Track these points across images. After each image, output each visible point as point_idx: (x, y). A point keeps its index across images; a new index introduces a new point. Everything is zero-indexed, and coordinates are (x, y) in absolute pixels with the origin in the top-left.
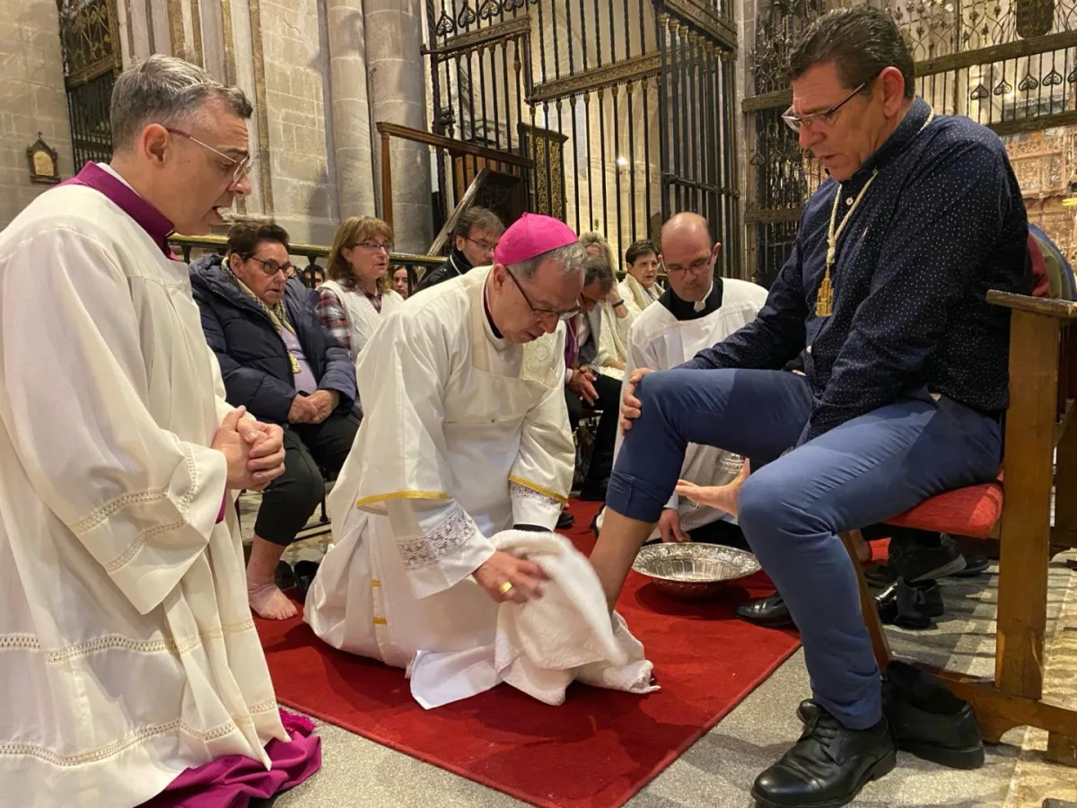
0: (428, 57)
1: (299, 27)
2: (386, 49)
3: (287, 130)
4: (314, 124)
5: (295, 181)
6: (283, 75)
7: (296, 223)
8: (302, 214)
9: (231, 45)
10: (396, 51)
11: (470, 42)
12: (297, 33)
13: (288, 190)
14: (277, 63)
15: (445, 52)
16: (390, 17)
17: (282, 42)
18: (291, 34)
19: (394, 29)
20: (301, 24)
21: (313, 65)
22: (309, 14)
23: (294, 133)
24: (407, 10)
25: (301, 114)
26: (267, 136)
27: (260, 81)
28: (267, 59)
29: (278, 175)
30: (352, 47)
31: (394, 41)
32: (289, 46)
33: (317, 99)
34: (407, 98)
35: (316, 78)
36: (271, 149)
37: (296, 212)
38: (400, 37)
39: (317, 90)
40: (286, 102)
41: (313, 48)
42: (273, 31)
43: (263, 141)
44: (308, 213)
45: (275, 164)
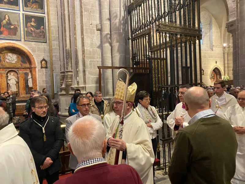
0: (130, 40)
1: (94, 39)
2: (115, 41)
3: (90, 64)
4: (98, 62)
5: (92, 76)
6: (90, 52)
7: (92, 86)
8: (93, 84)
9: (76, 46)
10: (117, 42)
11: (139, 35)
12: (94, 40)
13: (91, 78)
14: (88, 49)
15: (135, 38)
16: (116, 33)
17: (90, 43)
18: (92, 41)
19: (117, 36)
20: (95, 38)
21: (98, 47)
22: (98, 35)
23: (92, 65)
24: (120, 31)
25: (95, 60)
26: (85, 67)
27: (83, 54)
28: (85, 48)
29: (87, 75)
30: (107, 42)
31: (117, 39)
32: (92, 44)
33: (99, 55)
34: (120, 53)
35: (99, 51)
36: (86, 69)
37: (92, 84)
38: (118, 38)
39: (99, 53)
40: (90, 58)
41: (98, 43)
42: (87, 41)
43: (84, 68)
44: (96, 84)
45: (87, 73)
